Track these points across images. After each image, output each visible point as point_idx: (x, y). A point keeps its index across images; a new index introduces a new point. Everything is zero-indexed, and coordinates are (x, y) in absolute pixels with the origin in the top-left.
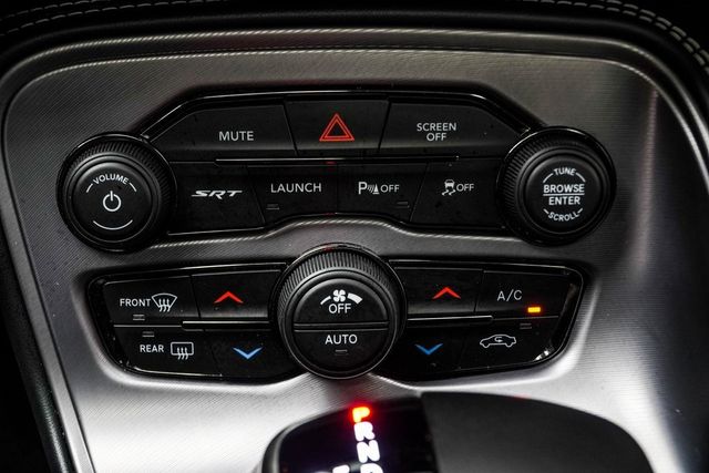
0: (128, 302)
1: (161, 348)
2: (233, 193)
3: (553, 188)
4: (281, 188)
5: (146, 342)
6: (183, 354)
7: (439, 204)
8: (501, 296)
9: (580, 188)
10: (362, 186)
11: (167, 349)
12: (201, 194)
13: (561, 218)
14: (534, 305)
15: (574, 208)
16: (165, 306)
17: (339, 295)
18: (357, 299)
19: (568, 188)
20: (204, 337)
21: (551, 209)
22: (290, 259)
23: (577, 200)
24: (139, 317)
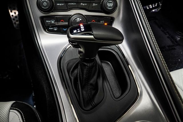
0: (47, 21)
1: (52, 28)
2: (63, 4)
3: (109, 4)
4: (70, 4)
5: (50, 27)
6: (55, 29)
7: (92, 7)
8: (101, 22)
9: (112, 4)
10: (81, 4)
11: (53, 28)
12: (58, 4)
13: (110, 8)
14: (106, 23)
15: (112, 7)
16: (53, 22)
17: (78, 19)
18: (81, 19)
19: (111, 4)
20: (59, 27)
21: (108, 7)
22: (71, 15)
23: (112, 6)
24: (49, 24)
